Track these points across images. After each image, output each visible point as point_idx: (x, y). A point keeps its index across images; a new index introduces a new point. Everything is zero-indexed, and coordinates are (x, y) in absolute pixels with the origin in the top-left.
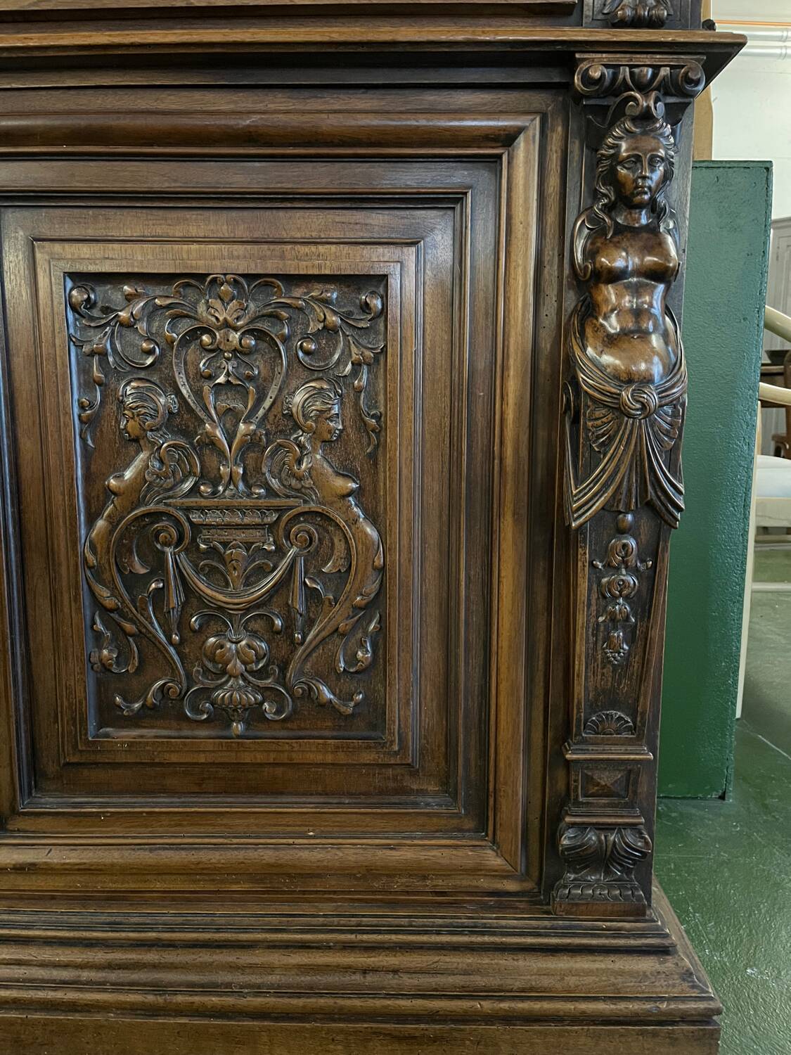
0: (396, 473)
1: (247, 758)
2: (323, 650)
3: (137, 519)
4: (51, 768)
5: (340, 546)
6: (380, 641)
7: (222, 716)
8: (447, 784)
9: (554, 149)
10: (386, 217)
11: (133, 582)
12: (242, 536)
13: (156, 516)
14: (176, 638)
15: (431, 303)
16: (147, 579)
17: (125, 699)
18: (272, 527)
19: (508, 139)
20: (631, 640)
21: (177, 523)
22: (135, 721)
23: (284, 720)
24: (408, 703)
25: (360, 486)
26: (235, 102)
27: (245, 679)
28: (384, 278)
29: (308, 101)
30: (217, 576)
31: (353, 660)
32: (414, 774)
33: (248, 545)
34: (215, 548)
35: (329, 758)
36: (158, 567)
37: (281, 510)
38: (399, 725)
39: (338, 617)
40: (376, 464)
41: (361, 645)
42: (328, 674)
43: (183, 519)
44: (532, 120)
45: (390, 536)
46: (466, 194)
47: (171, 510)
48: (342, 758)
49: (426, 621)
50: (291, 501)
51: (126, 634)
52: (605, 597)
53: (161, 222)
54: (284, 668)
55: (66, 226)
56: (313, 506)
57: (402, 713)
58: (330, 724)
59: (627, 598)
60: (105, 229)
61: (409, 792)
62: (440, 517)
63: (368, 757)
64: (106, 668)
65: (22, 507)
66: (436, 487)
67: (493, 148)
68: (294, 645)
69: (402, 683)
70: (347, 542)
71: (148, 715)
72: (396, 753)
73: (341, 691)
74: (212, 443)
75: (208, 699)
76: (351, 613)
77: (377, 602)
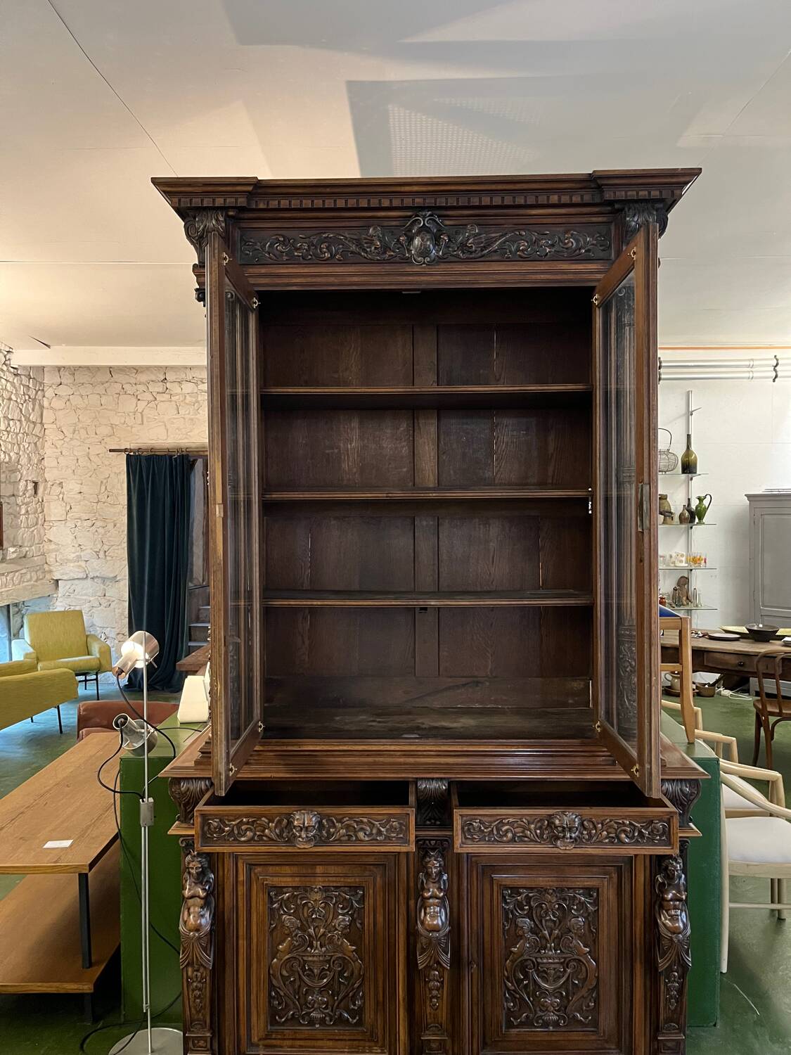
0: (602, 945)
1: (554, 1038)
2: (578, 1003)
3: (521, 961)
4: (488, 1041)
5: (584, 968)
6: (597, 1001)
7: (546, 1024)
8: (619, 1047)
11: (519, 981)
12: (553, 966)
13: (526, 960)
14: (532, 999)
16: (523, 980)
17: (514, 1019)
18: (562, 963)
20: (677, 1002)
21: (533, 962)
22: (517, 1027)
23: (566, 1025)
24: (606, 1019)
25: (591, 950)
27: (553, 1012)
30: (546, 981)
31: (589, 1006)
32: (607, 1042)
33: (554, 969)
34: (544, 970)
35: (580, 1038)
36: (526, 976)
37: (565, 958)
38: (603, 1027)
39: (584, 992)
40: (595, 943)
41: (590, 1001)
42: (580, 1011)
43: (535, 961)
45: (601, 965)
47: (531, 958)
48: (584, 1038)
49: (611, 993)
50: (569, 955)
51: (516, 998)
52: (668, 990)
54: (566, 1008)
56: (576, 957)
57: (604, 1023)
58: (580, 1027)
59: (676, 991)
61: (605, 1049)
62: (616, 960)
63: (593, 1038)
64: (509, 1009)
66: (614, 951)
68: (569, 1001)
69: (604, 1013)
70: (586, 967)
71: (521, 1025)
72: (602, 1037)
73: (584, 1016)
74: (544, 937)
75: (541, 1019)
76: (587, 991)
77: (597, 986)
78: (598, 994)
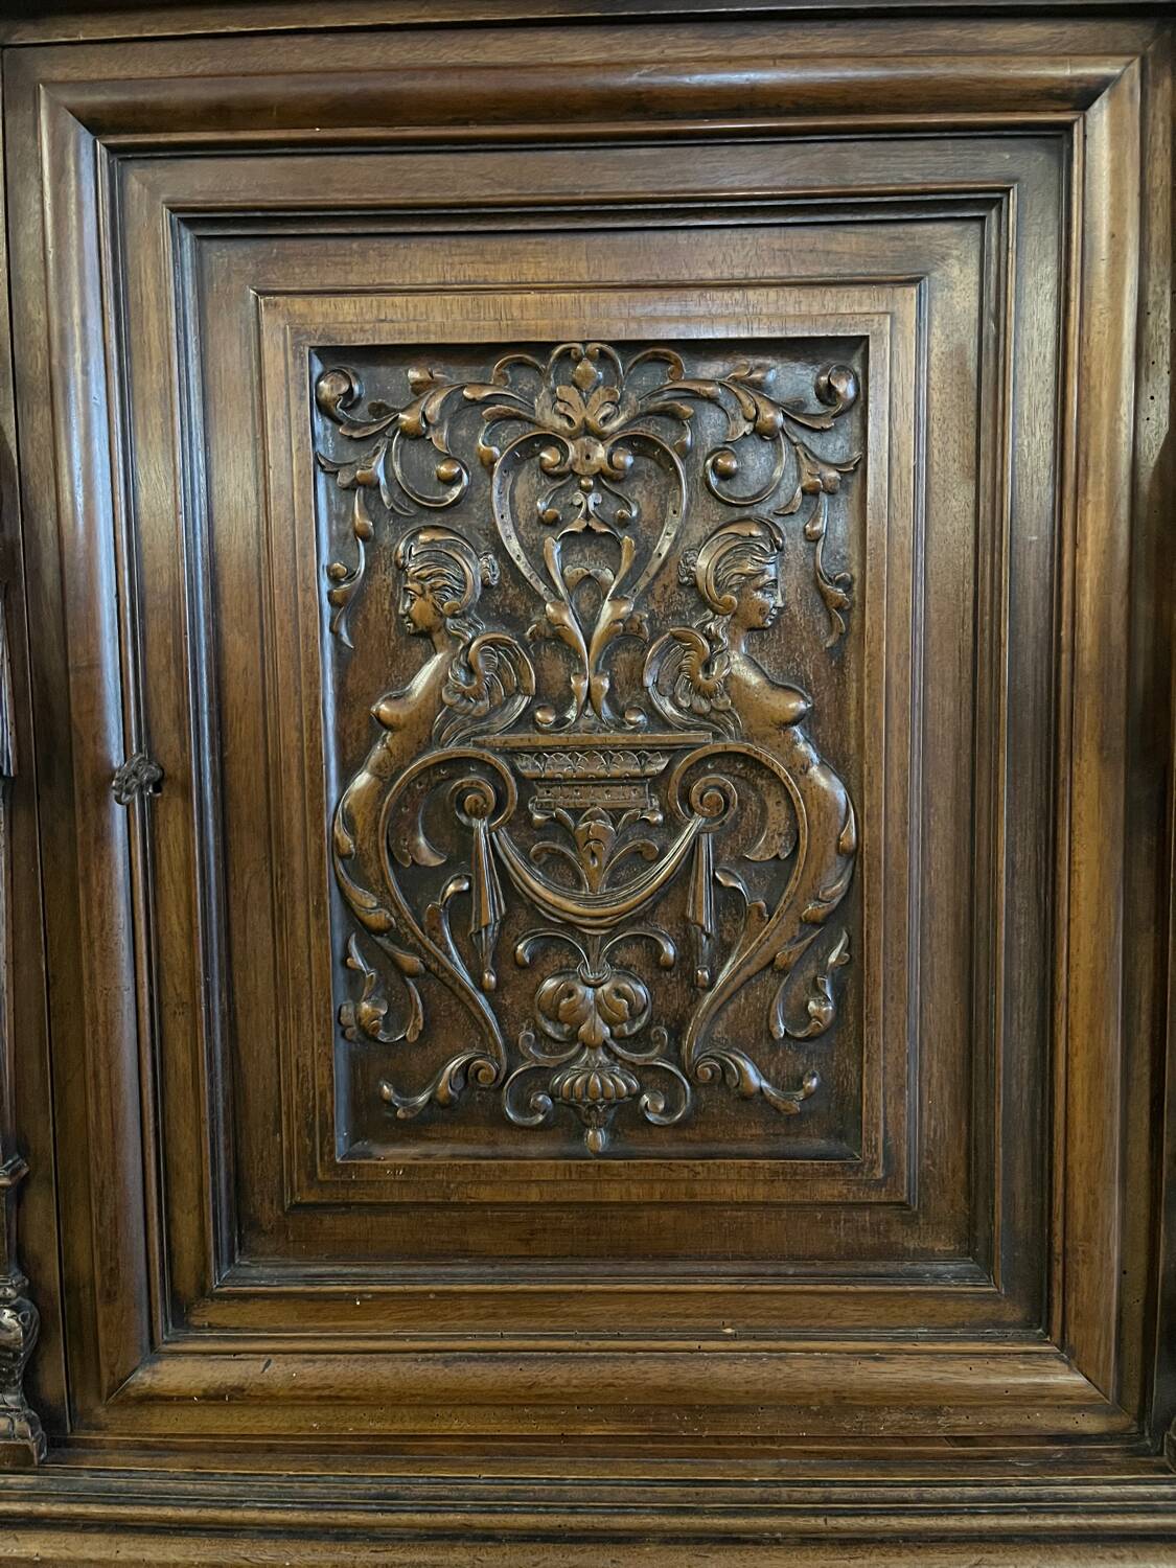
0: (880, 682)
1: (614, 1193)
2: (746, 999)
3: (427, 770)
4: (268, 1213)
5: (777, 813)
6: (851, 984)
7: (571, 1116)
8: (973, 1241)
9: (1159, 115)
10: (863, 238)
11: (417, 880)
12: (605, 798)
13: (458, 764)
14: (490, 979)
15: (940, 385)
16: (438, 876)
17: (398, 1090)
18: (657, 782)
19: (1083, 97)
21: (495, 775)
22: (415, 1128)
23: (678, 1125)
24: (901, 1090)
25: (813, 707)
26: (609, 48)
27: (609, 1051)
28: (861, 342)
29: (734, 42)
30: (558, 866)
31: (801, 1016)
32: (910, 1221)
33: (615, 814)
34: (558, 820)
35: (760, 1193)
36: (461, 853)
37: (673, 752)
38: (886, 1132)
39: (775, 938)
40: (841, 667)
41: (816, 989)
42: (761, 1043)
43: (506, 769)
44: (1128, 64)
45: (870, 793)
46: (1007, 191)
47: (486, 753)
48: (782, 1192)
49: (931, 946)
50: (692, 736)
51: (402, 973)
53: (473, 258)
54: (677, 1031)
55: (313, 269)
56: (732, 744)
57: (890, 1110)
58: (759, 1131)
60: (379, 272)
61: (901, 1255)
62: (957, 758)
63: (828, 1191)
64: (367, 1035)
65: (226, 754)
66: (949, 705)
67: (1057, 111)
68: (695, 989)
69: (891, 1058)
70: (791, 806)
71: (442, 1116)
72: (880, 1183)
73: (778, 1073)
74: (557, 637)
75: (545, 1088)
76: (797, 933)
77: (846, 914)
78: (857, 951)
